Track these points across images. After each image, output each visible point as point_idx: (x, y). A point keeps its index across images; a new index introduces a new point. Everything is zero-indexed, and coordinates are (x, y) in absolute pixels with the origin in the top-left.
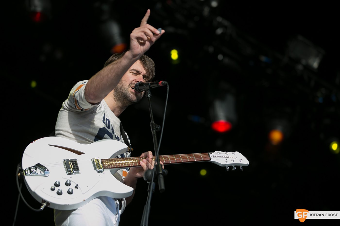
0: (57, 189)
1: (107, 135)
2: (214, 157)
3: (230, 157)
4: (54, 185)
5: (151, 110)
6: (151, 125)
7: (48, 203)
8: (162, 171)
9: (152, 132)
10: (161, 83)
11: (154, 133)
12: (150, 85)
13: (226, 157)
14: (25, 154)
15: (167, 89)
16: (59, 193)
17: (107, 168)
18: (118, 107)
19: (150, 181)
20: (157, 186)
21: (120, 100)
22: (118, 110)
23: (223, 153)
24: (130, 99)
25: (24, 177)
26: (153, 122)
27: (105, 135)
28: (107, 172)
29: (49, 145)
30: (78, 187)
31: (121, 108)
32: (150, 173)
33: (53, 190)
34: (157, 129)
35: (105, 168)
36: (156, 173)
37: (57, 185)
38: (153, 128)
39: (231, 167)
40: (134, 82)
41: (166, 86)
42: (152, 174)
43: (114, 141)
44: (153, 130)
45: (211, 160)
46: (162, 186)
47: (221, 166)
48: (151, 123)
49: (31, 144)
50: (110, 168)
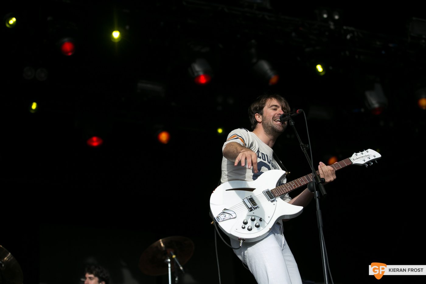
0: (247, 226)
1: (264, 167)
2: (354, 160)
3: (366, 156)
4: (243, 224)
5: (298, 135)
6: (301, 147)
7: (244, 240)
8: (321, 180)
9: (304, 152)
10: (298, 111)
11: (305, 152)
12: (291, 115)
13: (362, 157)
14: (211, 203)
15: (304, 115)
16: (250, 230)
17: (278, 196)
18: (271, 140)
19: (314, 191)
20: (320, 193)
21: (270, 134)
22: (271, 142)
23: (359, 154)
24: (278, 130)
25: (218, 223)
26: (302, 143)
27: (262, 167)
28: (279, 199)
29: (226, 190)
30: (262, 219)
31: (273, 140)
32: (312, 185)
33: (244, 228)
34: (307, 148)
35: (276, 197)
36: (317, 184)
37: (245, 223)
38: (303, 148)
39: (368, 163)
40: (276, 115)
41: (302, 113)
42: (313, 185)
43: (273, 171)
44: (303, 150)
45: (353, 163)
46: (324, 192)
47: (361, 165)
48: (300, 145)
49: (212, 194)
50: (279, 196)
